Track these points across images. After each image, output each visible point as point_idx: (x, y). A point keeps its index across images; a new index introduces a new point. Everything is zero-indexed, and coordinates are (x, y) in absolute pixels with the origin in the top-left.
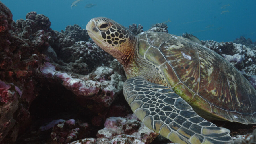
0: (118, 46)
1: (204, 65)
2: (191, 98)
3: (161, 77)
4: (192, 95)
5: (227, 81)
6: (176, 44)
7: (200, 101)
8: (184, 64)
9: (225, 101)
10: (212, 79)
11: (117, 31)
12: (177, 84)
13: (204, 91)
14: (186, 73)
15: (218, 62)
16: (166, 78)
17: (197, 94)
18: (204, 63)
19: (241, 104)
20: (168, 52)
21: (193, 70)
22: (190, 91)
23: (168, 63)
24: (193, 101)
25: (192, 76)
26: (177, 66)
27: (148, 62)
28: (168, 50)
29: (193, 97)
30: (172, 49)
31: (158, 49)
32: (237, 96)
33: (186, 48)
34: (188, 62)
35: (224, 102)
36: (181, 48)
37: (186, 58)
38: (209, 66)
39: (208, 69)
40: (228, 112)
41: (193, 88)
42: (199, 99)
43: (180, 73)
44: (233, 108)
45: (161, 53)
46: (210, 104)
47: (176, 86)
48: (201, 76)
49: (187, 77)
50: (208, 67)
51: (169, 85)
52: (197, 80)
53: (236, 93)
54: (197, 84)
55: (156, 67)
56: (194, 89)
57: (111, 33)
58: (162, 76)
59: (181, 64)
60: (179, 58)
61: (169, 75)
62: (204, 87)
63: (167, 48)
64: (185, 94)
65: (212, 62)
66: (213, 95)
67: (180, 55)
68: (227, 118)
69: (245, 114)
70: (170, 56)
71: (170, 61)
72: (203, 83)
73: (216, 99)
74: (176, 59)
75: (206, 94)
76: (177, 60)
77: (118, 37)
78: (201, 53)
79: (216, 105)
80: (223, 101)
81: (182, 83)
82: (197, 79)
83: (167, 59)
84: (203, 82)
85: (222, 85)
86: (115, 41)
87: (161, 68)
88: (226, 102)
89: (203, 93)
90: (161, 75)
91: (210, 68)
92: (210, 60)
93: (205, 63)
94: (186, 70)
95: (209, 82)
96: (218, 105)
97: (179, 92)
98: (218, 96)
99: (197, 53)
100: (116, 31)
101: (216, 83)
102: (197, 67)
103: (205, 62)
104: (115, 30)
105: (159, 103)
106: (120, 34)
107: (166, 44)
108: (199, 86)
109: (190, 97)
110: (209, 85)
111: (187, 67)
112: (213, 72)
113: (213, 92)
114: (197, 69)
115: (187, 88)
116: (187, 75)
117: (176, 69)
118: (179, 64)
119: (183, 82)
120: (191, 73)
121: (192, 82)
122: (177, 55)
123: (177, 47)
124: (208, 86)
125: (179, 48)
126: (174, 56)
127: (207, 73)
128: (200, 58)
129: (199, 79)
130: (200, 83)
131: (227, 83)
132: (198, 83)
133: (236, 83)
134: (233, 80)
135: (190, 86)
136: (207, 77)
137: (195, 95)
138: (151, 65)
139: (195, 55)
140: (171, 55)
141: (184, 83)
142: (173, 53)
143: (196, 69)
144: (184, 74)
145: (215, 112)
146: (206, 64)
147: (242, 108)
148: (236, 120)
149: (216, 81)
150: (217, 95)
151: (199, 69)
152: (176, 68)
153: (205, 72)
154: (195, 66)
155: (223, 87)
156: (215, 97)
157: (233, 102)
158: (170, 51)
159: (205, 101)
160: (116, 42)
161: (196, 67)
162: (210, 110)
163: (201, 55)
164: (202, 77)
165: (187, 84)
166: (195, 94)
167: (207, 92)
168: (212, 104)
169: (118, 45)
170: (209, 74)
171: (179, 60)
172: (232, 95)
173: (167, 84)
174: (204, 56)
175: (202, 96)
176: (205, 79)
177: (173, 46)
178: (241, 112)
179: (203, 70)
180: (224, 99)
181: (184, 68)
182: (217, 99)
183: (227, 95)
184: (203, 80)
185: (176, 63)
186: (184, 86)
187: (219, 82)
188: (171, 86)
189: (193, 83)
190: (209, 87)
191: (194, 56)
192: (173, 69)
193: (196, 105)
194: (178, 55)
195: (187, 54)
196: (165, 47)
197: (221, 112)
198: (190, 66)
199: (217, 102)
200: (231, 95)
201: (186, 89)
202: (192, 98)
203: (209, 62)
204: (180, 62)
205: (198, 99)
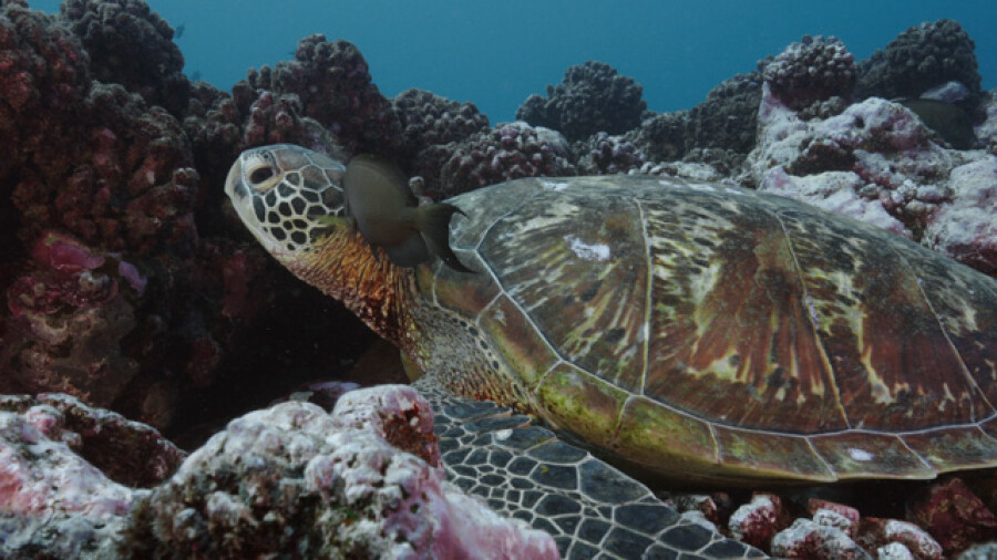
0: (307, 250)
1: (674, 264)
2: (614, 417)
3: (487, 362)
4: (614, 402)
5: (800, 305)
6: (548, 211)
7: (660, 419)
8: (573, 285)
9: (790, 395)
10: (713, 315)
11: (303, 192)
12: (545, 374)
13: (676, 372)
14: (584, 320)
15: (749, 235)
16: (505, 362)
17: (642, 396)
18: (674, 256)
19: (898, 387)
20: (511, 253)
21: (616, 299)
22: (605, 391)
23: (509, 295)
24: (625, 429)
25: (613, 325)
26: (545, 299)
27: (447, 315)
28: (510, 244)
29: (622, 412)
30: (529, 235)
31: (475, 251)
32: (866, 361)
33: (587, 217)
34: (597, 271)
35: (786, 399)
36: (567, 223)
37: (587, 256)
38: (701, 263)
39: (692, 277)
40: (814, 441)
41: (618, 375)
42: (650, 412)
43: (559, 326)
44: (845, 416)
45: (485, 265)
46: (708, 423)
47: (545, 384)
48: (656, 313)
49: (588, 333)
50: (694, 265)
51: (520, 386)
52: (639, 335)
53: (861, 346)
54: (639, 354)
55: (469, 325)
56: (623, 378)
57: (280, 199)
58: (490, 354)
59: (563, 285)
60: (555, 266)
61: (513, 344)
62: (672, 359)
63: (509, 239)
64: (585, 409)
65: (718, 243)
66: (726, 382)
67: (559, 252)
68: (806, 471)
69: (922, 432)
70: (519, 267)
71: (518, 286)
72: (665, 341)
73: (738, 394)
74: (542, 273)
75: (686, 386)
76: (547, 274)
77: (303, 217)
78: (660, 218)
79: (741, 423)
80: (781, 395)
81: (566, 363)
82: (635, 332)
83: (506, 283)
84: (668, 337)
85: (775, 327)
86: (295, 229)
87: (483, 324)
88: (801, 399)
89: (670, 386)
90: (486, 352)
91: (704, 269)
92: (704, 235)
93: (680, 254)
94: (586, 304)
95: (700, 332)
96: (753, 421)
97: (562, 403)
98: (752, 379)
99: (640, 223)
100: (298, 195)
101: (736, 325)
102: (638, 282)
103: (681, 248)
104: (293, 191)
105: (518, 490)
106: (309, 205)
107: (505, 223)
108: (645, 358)
109: (607, 416)
110: (701, 345)
111: (590, 294)
112: (721, 284)
113: (723, 368)
114: (638, 288)
115: (592, 380)
116: (590, 324)
117: (540, 315)
118: (553, 291)
119: (573, 358)
120: (606, 312)
121: (616, 348)
122: (546, 255)
123: (551, 221)
124: (695, 348)
125: (556, 225)
126: (535, 261)
127: (688, 292)
128: (656, 241)
129: (646, 330)
130: (653, 344)
131: (805, 312)
132: (640, 346)
133: (858, 301)
134: (840, 291)
135: (603, 367)
136: (687, 309)
137: (628, 399)
138: (455, 320)
139: (628, 235)
140: (521, 262)
141: (575, 363)
142: (530, 251)
143: (631, 291)
144: (573, 325)
145: (738, 452)
146: (683, 258)
147: (902, 408)
148: (858, 469)
149: (737, 317)
150: (743, 379)
151: (644, 286)
152: (540, 307)
153: (677, 291)
154: (626, 281)
155: (776, 335)
156: (738, 385)
157: (841, 392)
158: (518, 248)
159: (681, 417)
160: (296, 233)
161: (634, 281)
162: (712, 452)
163: (663, 226)
164: (660, 319)
165: (590, 363)
166: (631, 397)
167: (692, 376)
168: (721, 422)
169: (305, 246)
170: (699, 296)
171: (552, 273)
172: (833, 362)
173: (512, 384)
174: (672, 228)
175: (666, 399)
176: (677, 324)
177: (535, 224)
178: (901, 424)
179: (666, 287)
180: (788, 385)
181: (577, 300)
182: (747, 393)
183: (803, 367)
184: (668, 329)
185: (539, 290)
186: (579, 372)
187: (756, 316)
188: (527, 388)
189: (616, 352)
190: (699, 350)
191: (624, 240)
192: (527, 317)
193: (643, 441)
194: (553, 251)
195: (591, 239)
196: (501, 237)
197: (773, 448)
198: (603, 286)
199: (749, 409)
200: (826, 360)
201: (586, 384)
202: (620, 418)
203: (699, 247)
204: (560, 279)
205: (646, 416)
